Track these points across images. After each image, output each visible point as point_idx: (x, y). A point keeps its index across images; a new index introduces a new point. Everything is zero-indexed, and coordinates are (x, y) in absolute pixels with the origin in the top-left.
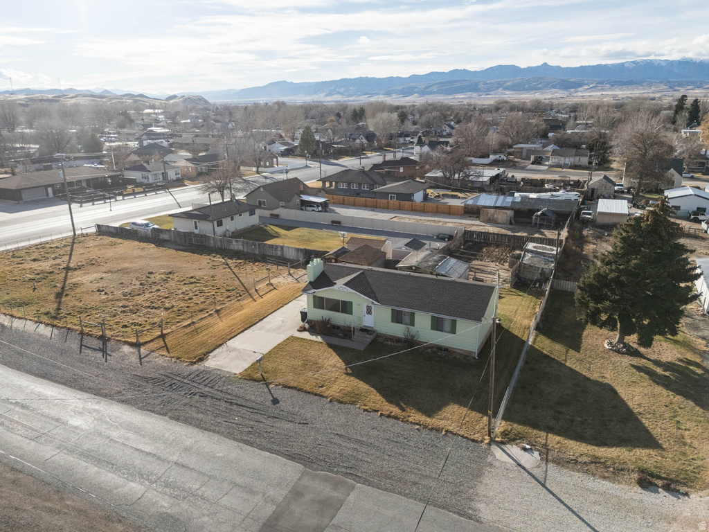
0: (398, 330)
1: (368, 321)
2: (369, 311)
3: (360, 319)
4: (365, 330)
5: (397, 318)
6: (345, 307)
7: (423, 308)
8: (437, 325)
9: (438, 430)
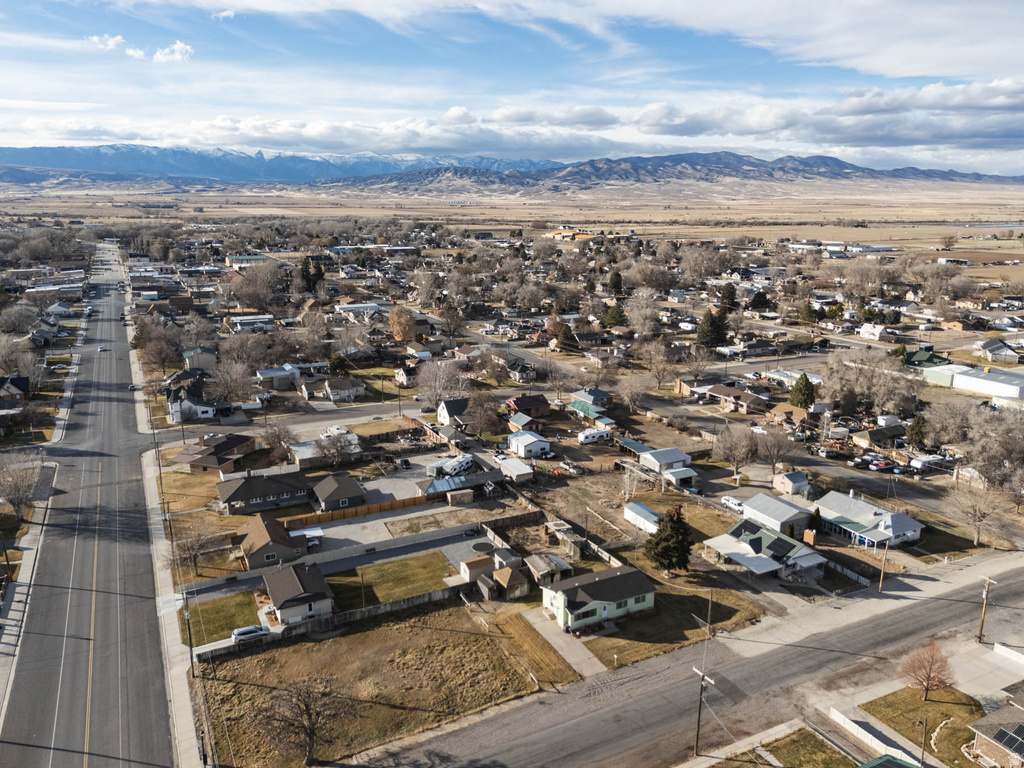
0: (621, 612)
1: (605, 615)
2: (605, 609)
3: (601, 615)
4: (608, 620)
5: (619, 606)
6: (592, 613)
7: (631, 596)
8: (637, 601)
9: (697, 643)
